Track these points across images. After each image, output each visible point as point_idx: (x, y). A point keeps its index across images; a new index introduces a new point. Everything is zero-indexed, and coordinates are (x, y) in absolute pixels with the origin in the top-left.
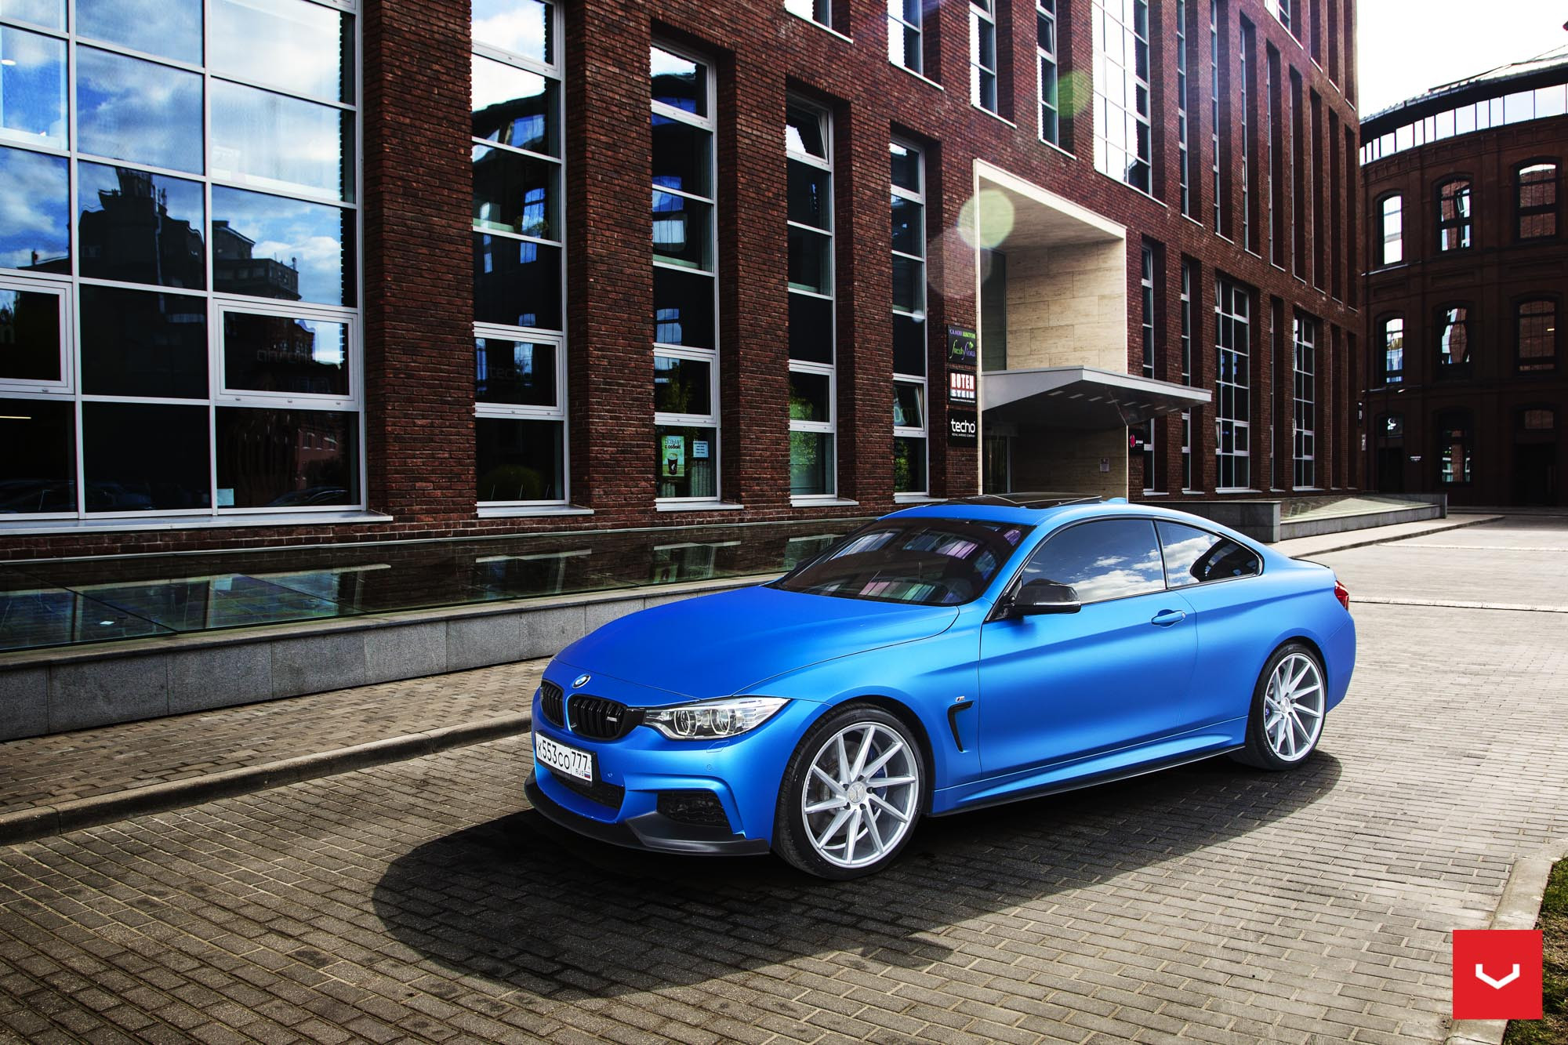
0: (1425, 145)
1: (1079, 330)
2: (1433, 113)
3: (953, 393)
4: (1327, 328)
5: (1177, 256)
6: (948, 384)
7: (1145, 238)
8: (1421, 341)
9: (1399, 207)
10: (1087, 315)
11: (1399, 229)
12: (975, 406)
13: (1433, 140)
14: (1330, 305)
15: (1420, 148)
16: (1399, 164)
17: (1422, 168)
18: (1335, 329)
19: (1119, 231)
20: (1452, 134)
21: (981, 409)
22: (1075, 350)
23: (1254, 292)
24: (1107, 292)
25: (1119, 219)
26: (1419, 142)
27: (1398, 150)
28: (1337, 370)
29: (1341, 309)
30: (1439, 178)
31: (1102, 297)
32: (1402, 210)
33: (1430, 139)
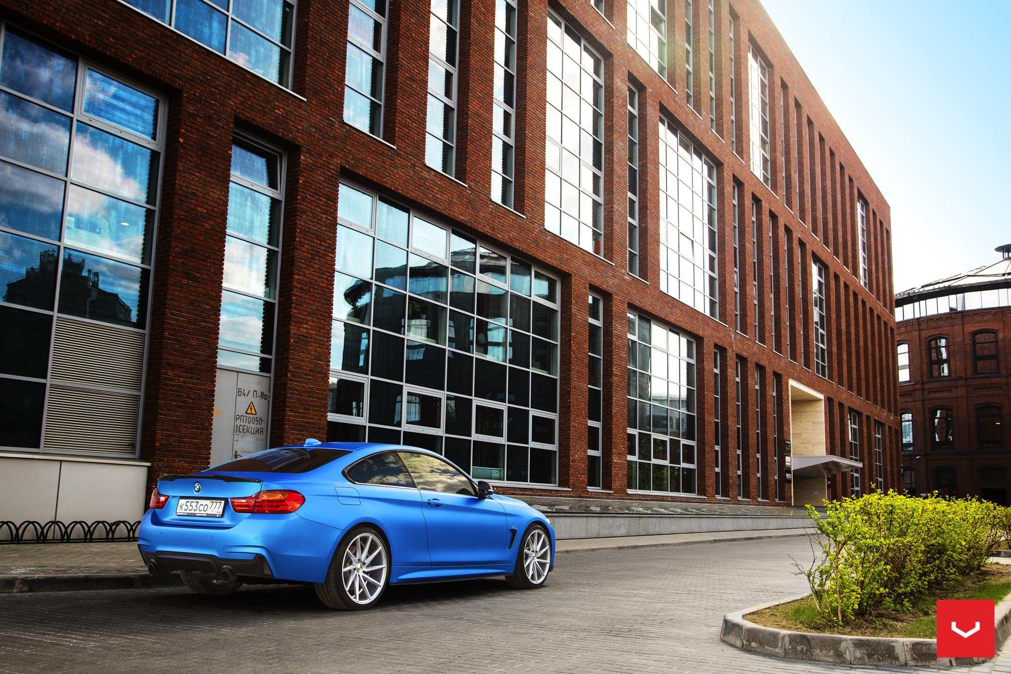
0: (921, 318)
1: (804, 435)
2: (925, 299)
3: (787, 464)
4: (887, 428)
5: (837, 404)
6: (784, 461)
7: (828, 397)
8: (922, 428)
9: (907, 350)
10: (807, 430)
11: (907, 363)
12: (790, 468)
13: (925, 315)
14: (887, 417)
15: (918, 319)
16: (906, 326)
17: (920, 330)
18: (890, 427)
19: (821, 396)
20: (936, 313)
21: (792, 469)
22: (802, 443)
23: (860, 414)
24: (816, 420)
25: (821, 392)
26: (917, 316)
27: (905, 319)
28: (891, 448)
29: (892, 418)
30: (930, 337)
31: (814, 423)
32: (909, 352)
33: (923, 315)
